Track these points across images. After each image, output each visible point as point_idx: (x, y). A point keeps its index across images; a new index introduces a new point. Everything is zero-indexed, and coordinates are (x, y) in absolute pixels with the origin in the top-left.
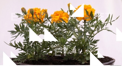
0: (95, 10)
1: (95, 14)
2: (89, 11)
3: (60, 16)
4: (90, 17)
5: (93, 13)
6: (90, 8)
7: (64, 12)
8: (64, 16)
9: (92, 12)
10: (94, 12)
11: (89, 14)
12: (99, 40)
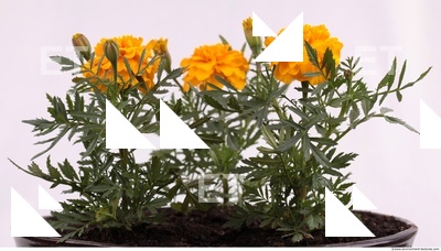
0: (341, 45)
1: (340, 59)
2: (319, 47)
3: (214, 63)
4: (324, 69)
5: (334, 57)
6: (324, 36)
7: (230, 49)
8: (229, 65)
9: (328, 54)
10: (339, 53)
11: (319, 61)
12: (355, 155)
